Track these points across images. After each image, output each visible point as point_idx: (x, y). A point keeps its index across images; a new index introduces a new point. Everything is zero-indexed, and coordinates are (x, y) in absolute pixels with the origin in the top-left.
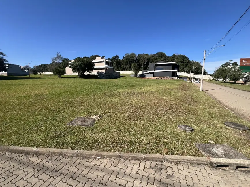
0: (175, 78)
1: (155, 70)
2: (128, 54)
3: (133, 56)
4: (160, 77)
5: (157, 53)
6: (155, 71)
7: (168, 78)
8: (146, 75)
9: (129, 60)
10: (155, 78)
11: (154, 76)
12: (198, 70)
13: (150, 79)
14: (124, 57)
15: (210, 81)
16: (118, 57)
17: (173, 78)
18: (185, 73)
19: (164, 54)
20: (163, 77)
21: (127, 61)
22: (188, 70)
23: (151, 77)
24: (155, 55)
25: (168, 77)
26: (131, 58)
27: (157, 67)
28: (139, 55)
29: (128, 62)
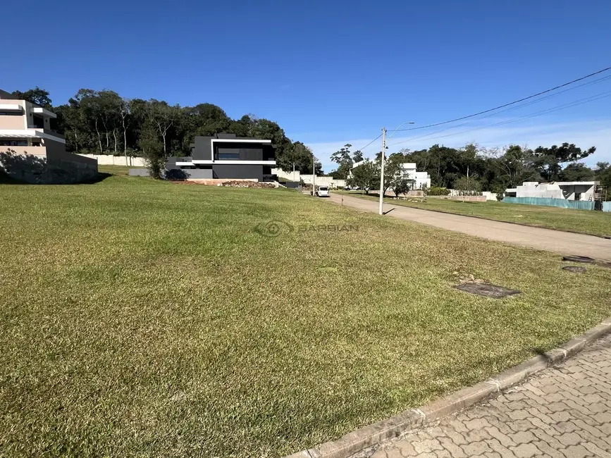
0: (273, 183)
1: (215, 159)
2: (90, 92)
3: (116, 102)
4: (233, 180)
5: (198, 106)
6: (217, 162)
7: (257, 183)
8: (188, 171)
9: (98, 116)
10: (219, 182)
11: (214, 178)
12: (306, 164)
13: (203, 184)
14: (71, 101)
15: (333, 191)
16: (46, 98)
17: (268, 183)
18: (281, 169)
19: (221, 112)
20: (241, 180)
21: (88, 119)
22: (285, 162)
23: (205, 179)
24: (193, 110)
25: (256, 180)
26: (108, 108)
27: (221, 151)
28: (137, 102)
29: (93, 123)
